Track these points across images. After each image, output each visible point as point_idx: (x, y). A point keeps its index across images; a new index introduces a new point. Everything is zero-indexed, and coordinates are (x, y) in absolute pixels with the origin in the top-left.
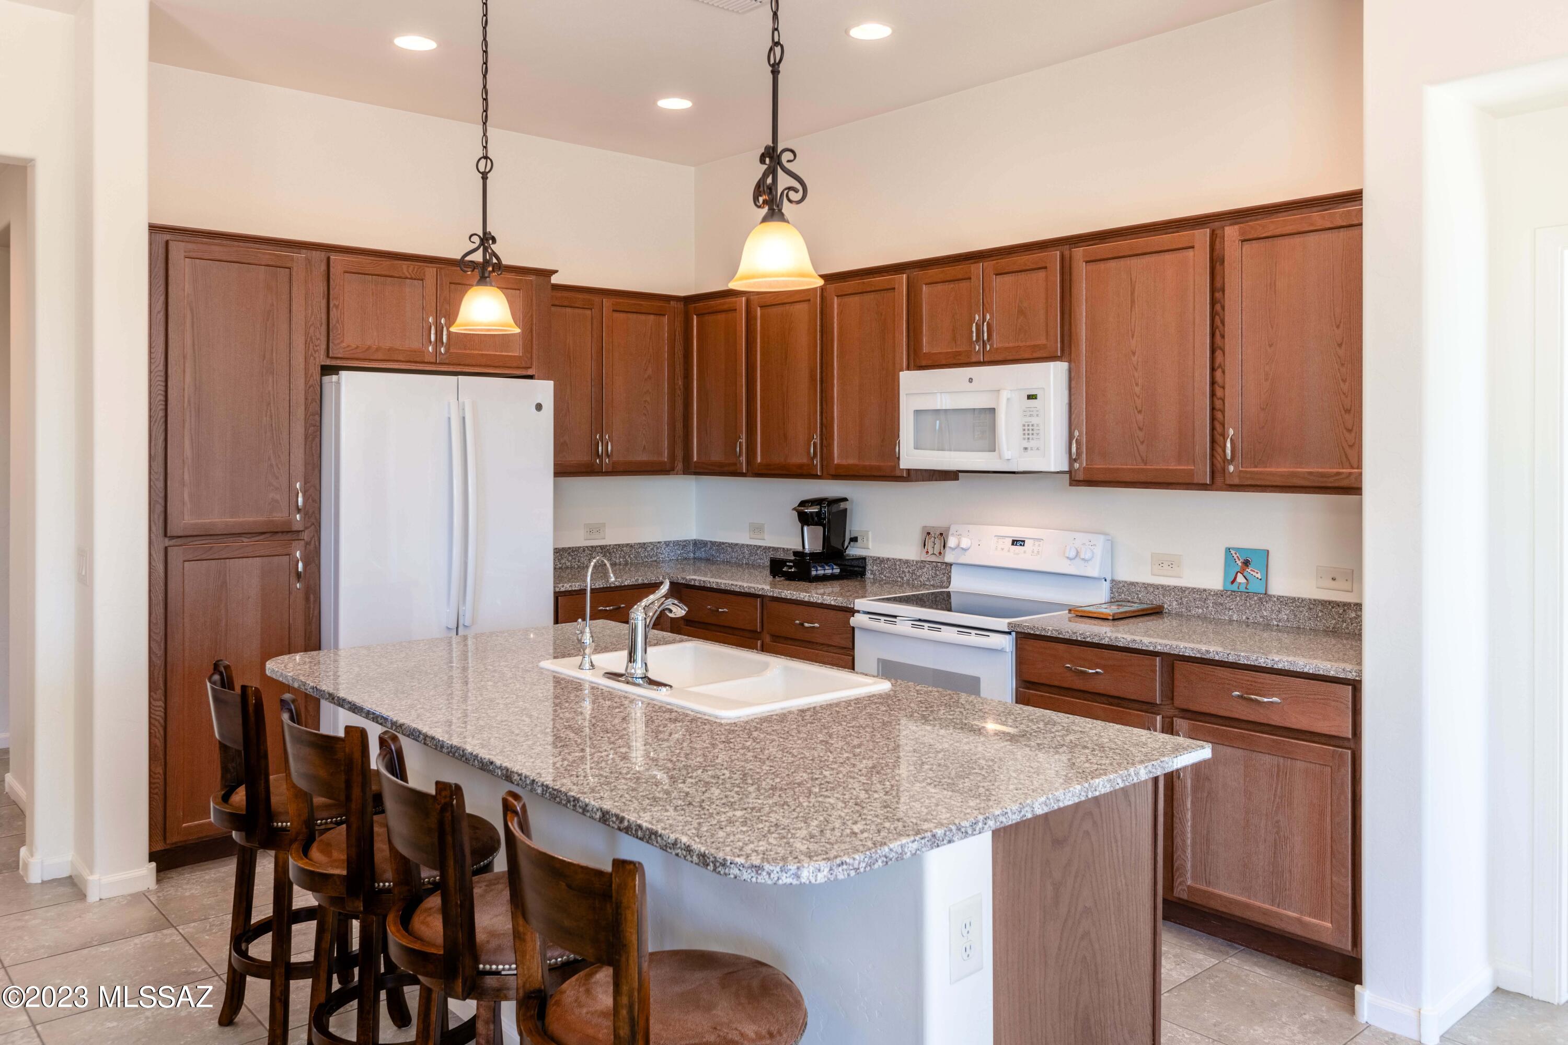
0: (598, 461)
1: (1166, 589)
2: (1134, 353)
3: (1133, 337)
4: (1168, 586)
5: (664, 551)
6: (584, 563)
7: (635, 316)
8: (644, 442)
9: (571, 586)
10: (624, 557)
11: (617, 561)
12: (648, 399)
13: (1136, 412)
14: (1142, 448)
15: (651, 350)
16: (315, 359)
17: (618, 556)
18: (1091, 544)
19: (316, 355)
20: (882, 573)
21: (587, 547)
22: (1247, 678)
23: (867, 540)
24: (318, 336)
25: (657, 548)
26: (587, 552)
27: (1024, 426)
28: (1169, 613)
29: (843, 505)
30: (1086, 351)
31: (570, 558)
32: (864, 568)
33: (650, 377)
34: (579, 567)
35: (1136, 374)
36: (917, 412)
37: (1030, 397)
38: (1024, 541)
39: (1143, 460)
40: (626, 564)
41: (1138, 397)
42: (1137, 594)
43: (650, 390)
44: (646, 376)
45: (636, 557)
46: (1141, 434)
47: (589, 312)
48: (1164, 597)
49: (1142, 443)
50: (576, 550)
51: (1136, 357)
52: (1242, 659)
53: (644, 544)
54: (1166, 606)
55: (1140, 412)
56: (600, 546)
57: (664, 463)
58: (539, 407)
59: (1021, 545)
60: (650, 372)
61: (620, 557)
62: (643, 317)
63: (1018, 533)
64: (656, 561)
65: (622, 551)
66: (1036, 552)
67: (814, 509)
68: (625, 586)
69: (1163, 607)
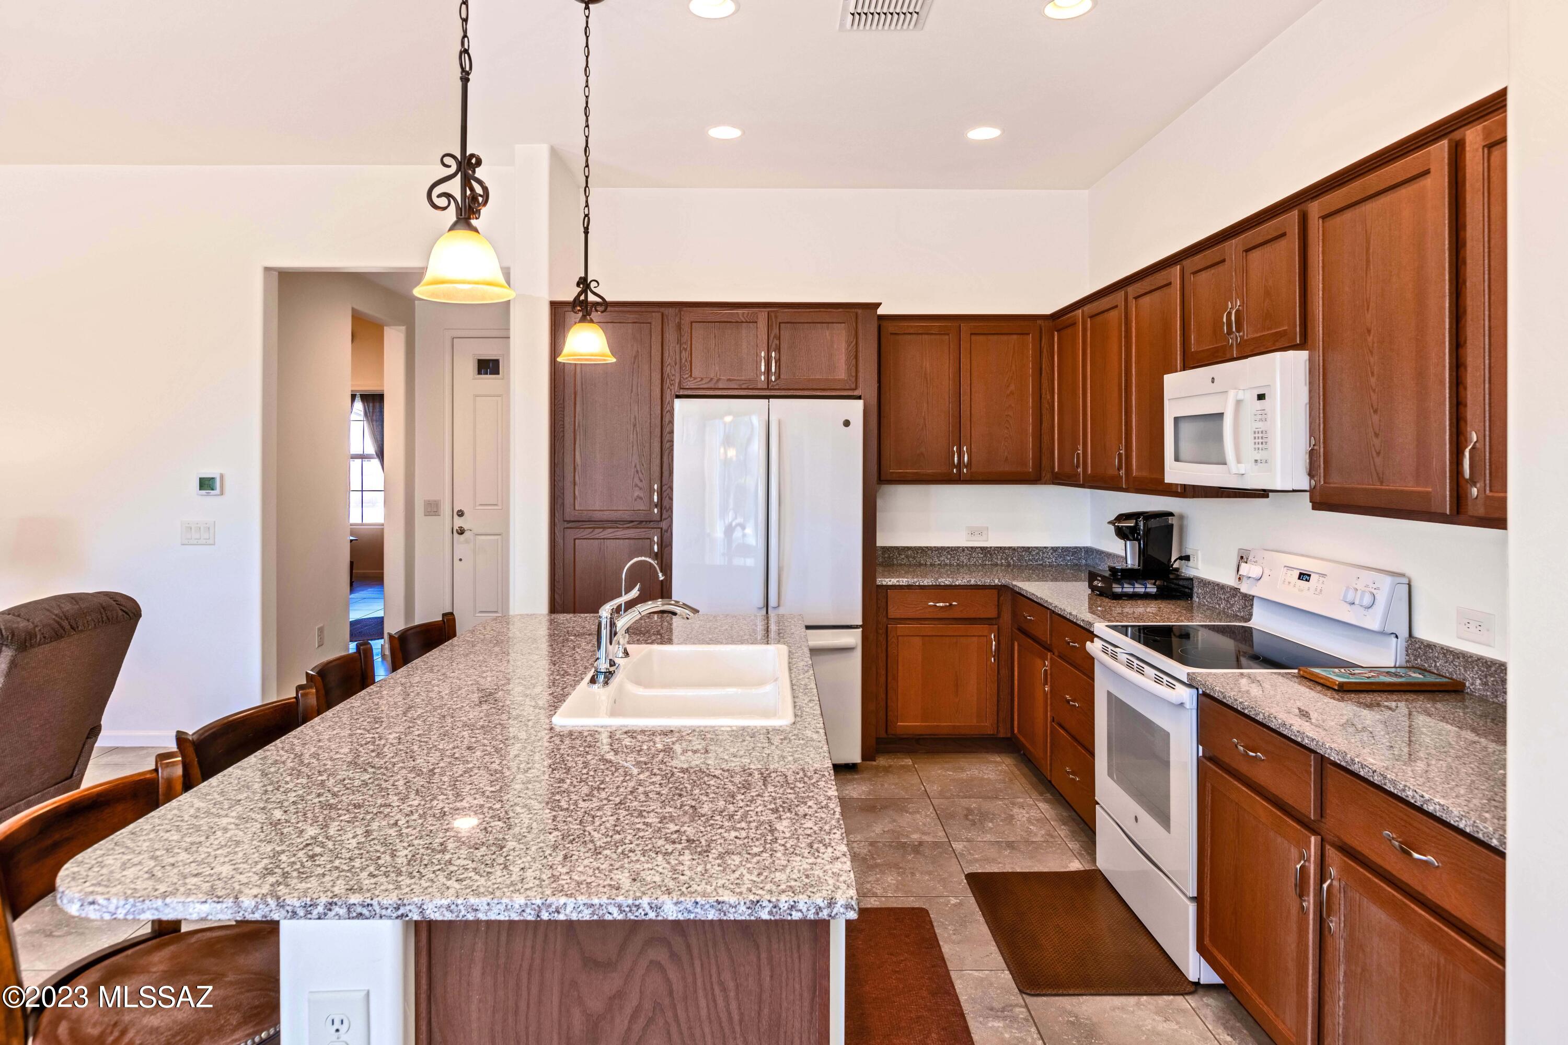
0: (955, 470)
1: (1468, 660)
2: (1369, 331)
3: (1368, 310)
4: (1471, 657)
5: (1051, 556)
6: (963, 562)
7: (995, 337)
8: (1006, 454)
9: (898, 581)
10: (1006, 559)
11: (999, 562)
12: (1011, 413)
13: (1372, 411)
14: (1378, 461)
15: (1014, 367)
16: (671, 390)
17: (999, 557)
18: (1375, 586)
19: (672, 387)
20: (1204, 598)
21: (966, 547)
22: (1400, 814)
23: (1197, 559)
24: (673, 373)
25: (1043, 553)
26: (966, 551)
27: (1255, 433)
28: (1471, 695)
29: (1171, 520)
30: (1323, 334)
31: (949, 556)
32: (1192, 589)
33: (1012, 393)
34: (958, 565)
35: (1372, 360)
36: (1177, 420)
37: (1261, 397)
38: (1309, 576)
39: (1379, 478)
40: (1009, 565)
41: (1374, 391)
42: (1435, 662)
43: (1013, 405)
44: (1008, 392)
45: (1019, 560)
46: (1377, 442)
47: (947, 337)
48: (1465, 671)
49: (1378, 454)
50: (955, 550)
51: (1371, 337)
52: (1388, 784)
53: (1029, 548)
54: (1467, 684)
55: (1375, 411)
56: (981, 548)
57: (1030, 472)
58: (847, 423)
59: (1306, 580)
60: (1012, 387)
61: (1002, 559)
62: (1005, 338)
63: (1306, 565)
64: (1042, 565)
65: (1004, 553)
66: (1318, 590)
67: (1131, 524)
68: (956, 585)
69: (1464, 685)
